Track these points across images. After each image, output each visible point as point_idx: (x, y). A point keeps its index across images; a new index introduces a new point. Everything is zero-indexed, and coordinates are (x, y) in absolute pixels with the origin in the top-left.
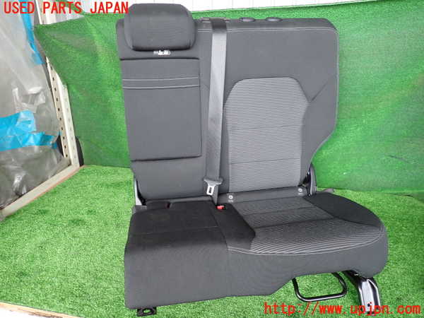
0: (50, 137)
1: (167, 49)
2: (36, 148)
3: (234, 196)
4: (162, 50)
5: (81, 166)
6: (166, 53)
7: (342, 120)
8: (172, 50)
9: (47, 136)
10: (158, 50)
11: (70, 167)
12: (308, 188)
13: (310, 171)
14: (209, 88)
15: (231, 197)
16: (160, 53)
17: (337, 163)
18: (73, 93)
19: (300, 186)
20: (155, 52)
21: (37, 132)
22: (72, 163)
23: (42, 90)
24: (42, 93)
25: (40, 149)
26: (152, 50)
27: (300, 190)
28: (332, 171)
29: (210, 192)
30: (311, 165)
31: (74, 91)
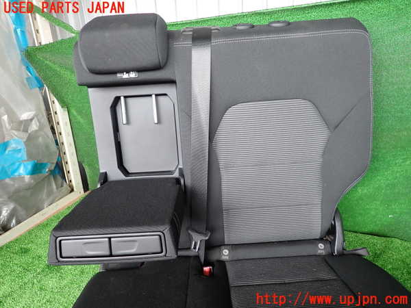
0: (45, 165)
1: (133, 70)
2: (27, 178)
3: (229, 251)
4: (128, 72)
5: (85, 191)
6: (133, 75)
7: (384, 151)
8: (139, 70)
9: (42, 164)
10: (122, 72)
11: (72, 193)
12: (332, 243)
13: (334, 219)
14: (190, 117)
15: (226, 252)
16: (125, 76)
17: (378, 203)
18: (74, 116)
19: (321, 240)
20: (119, 75)
21: (28, 160)
22: (75, 189)
23: (36, 115)
24: (35, 118)
25: (32, 178)
26: (115, 73)
27: (321, 246)
28: (373, 213)
29: (195, 248)
30: (337, 211)
31: (75, 113)
